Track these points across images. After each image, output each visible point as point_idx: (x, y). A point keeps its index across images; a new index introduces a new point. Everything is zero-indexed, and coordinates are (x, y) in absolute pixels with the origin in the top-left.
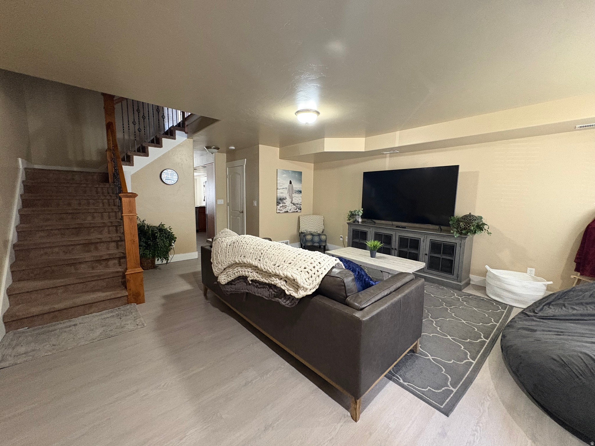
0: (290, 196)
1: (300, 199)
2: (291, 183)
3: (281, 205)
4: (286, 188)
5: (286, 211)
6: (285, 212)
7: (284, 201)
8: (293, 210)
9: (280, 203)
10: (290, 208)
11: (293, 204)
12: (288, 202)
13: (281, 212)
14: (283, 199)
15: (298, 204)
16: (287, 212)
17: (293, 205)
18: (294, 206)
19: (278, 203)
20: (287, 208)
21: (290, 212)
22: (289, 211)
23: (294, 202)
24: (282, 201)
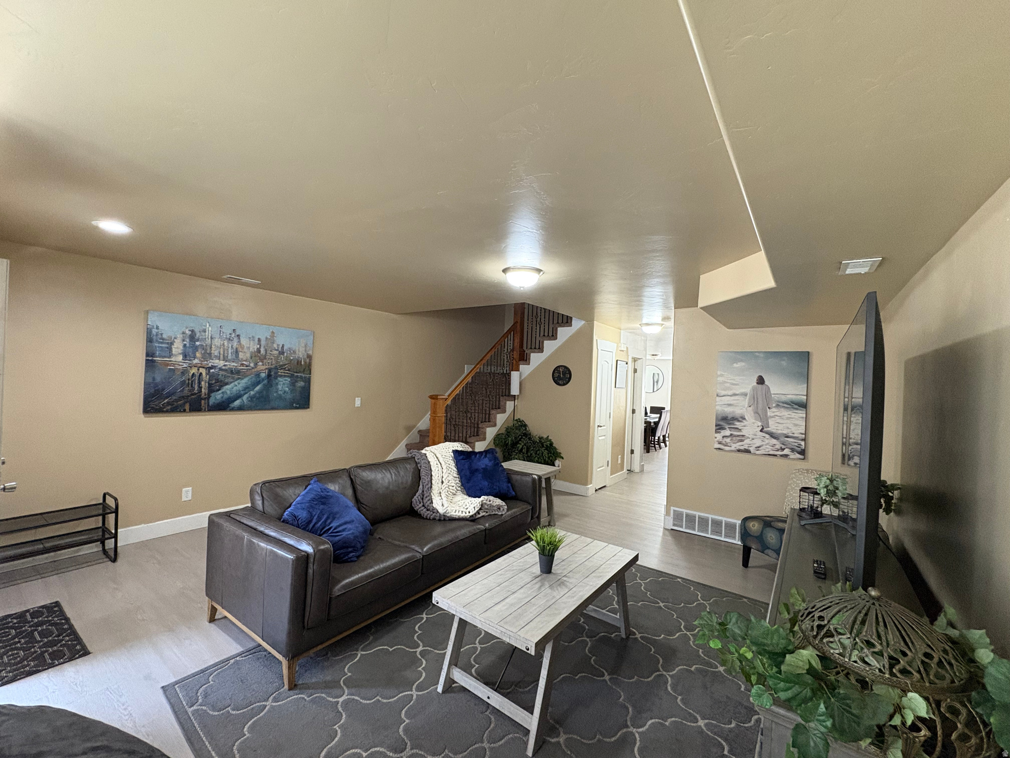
0: (756, 412)
1: (796, 425)
2: (761, 381)
3: (727, 432)
4: (746, 395)
5: (742, 448)
6: (739, 451)
7: (737, 423)
8: (768, 449)
9: (724, 429)
10: (758, 443)
11: (767, 433)
12: (750, 428)
13: (727, 448)
14: (734, 419)
15: (787, 437)
16: (747, 451)
17: (767, 436)
18: (774, 441)
19: (719, 428)
20: (747, 441)
21: (758, 452)
22: (752, 449)
23: (774, 431)
24: (730, 424)
